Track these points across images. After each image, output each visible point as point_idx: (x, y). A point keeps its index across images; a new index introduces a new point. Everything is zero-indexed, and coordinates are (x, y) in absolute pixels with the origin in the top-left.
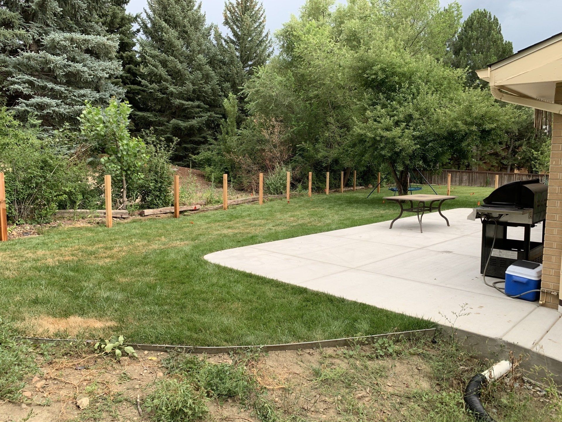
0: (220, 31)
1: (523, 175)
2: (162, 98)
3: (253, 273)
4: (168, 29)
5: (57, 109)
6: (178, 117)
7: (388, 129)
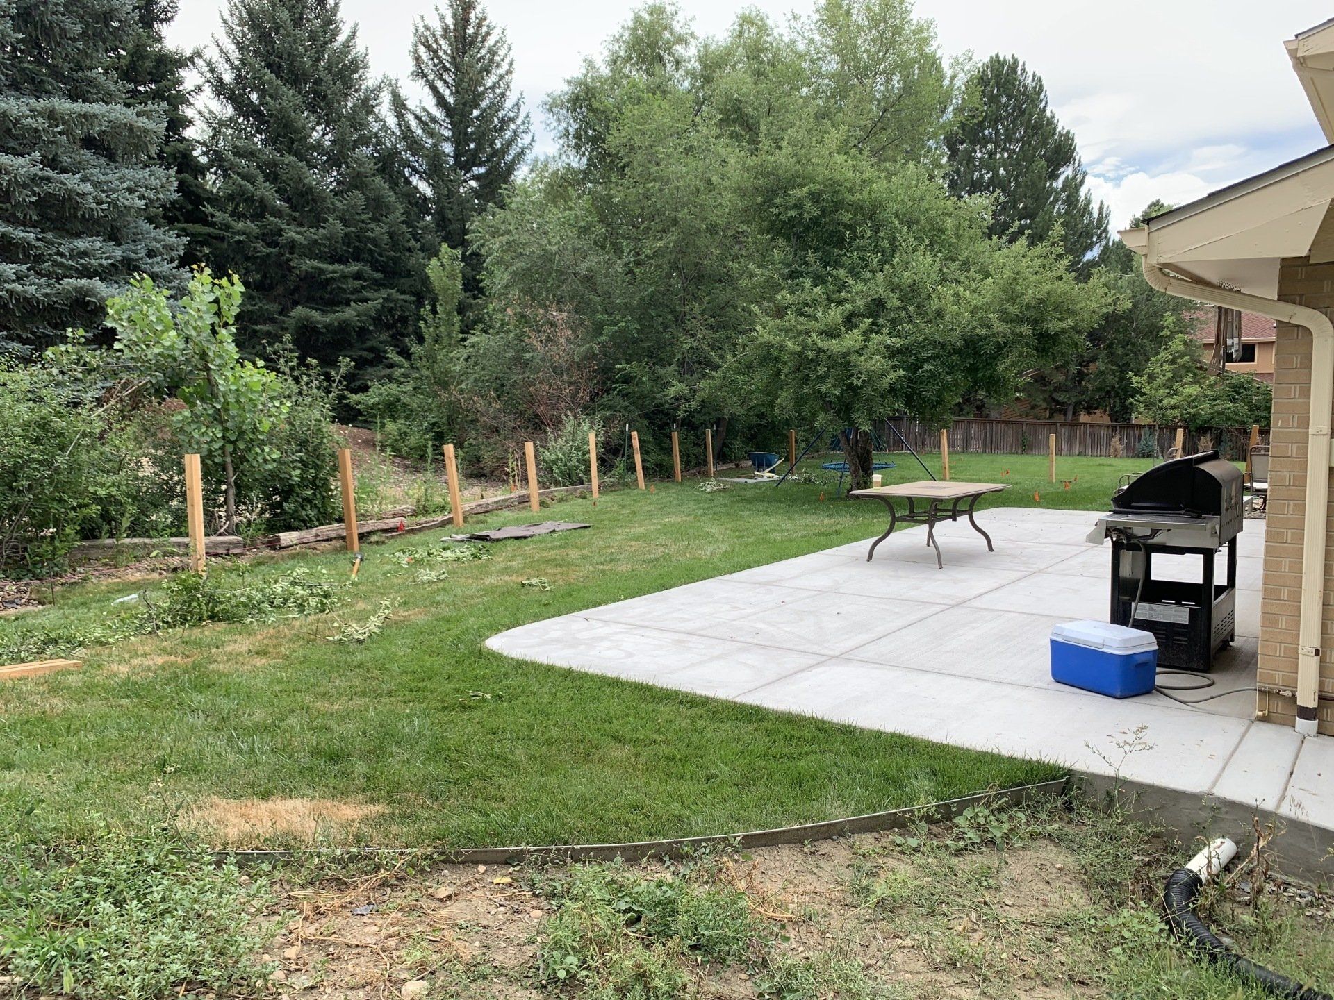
0: (403, 93)
1: (1100, 425)
2: (268, 255)
3: (623, 677)
4: (277, 88)
5: (18, 287)
6: (307, 302)
7: (830, 333)
